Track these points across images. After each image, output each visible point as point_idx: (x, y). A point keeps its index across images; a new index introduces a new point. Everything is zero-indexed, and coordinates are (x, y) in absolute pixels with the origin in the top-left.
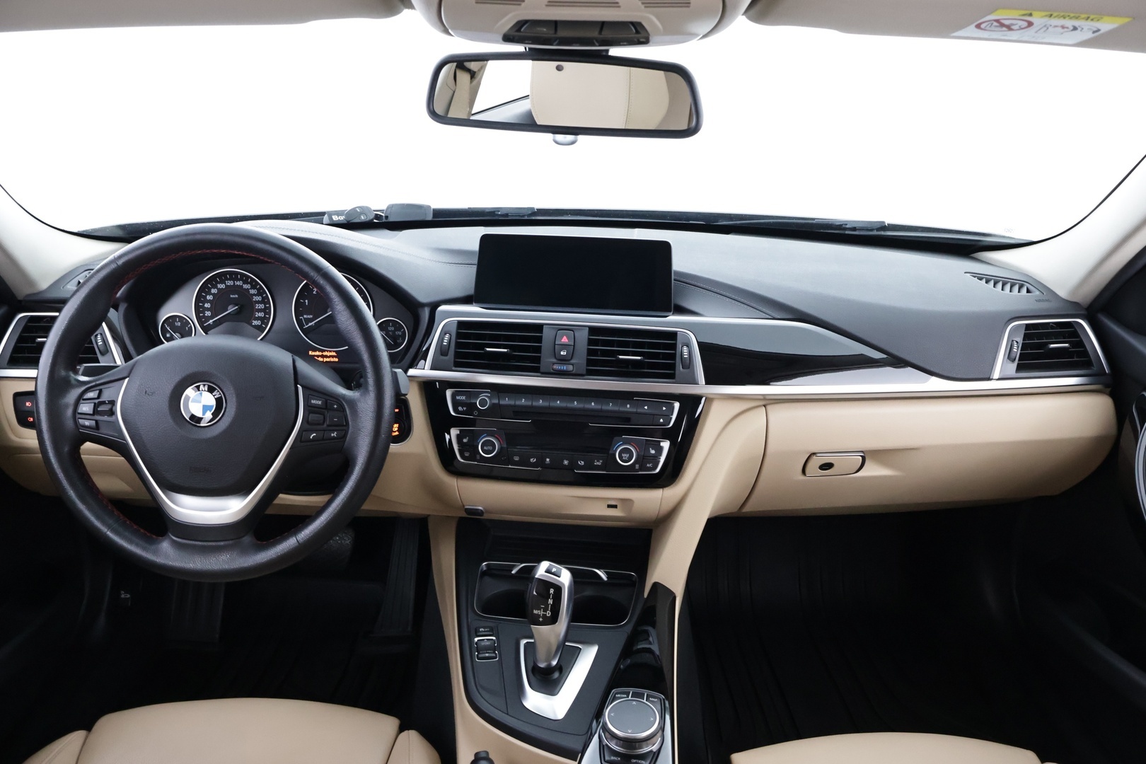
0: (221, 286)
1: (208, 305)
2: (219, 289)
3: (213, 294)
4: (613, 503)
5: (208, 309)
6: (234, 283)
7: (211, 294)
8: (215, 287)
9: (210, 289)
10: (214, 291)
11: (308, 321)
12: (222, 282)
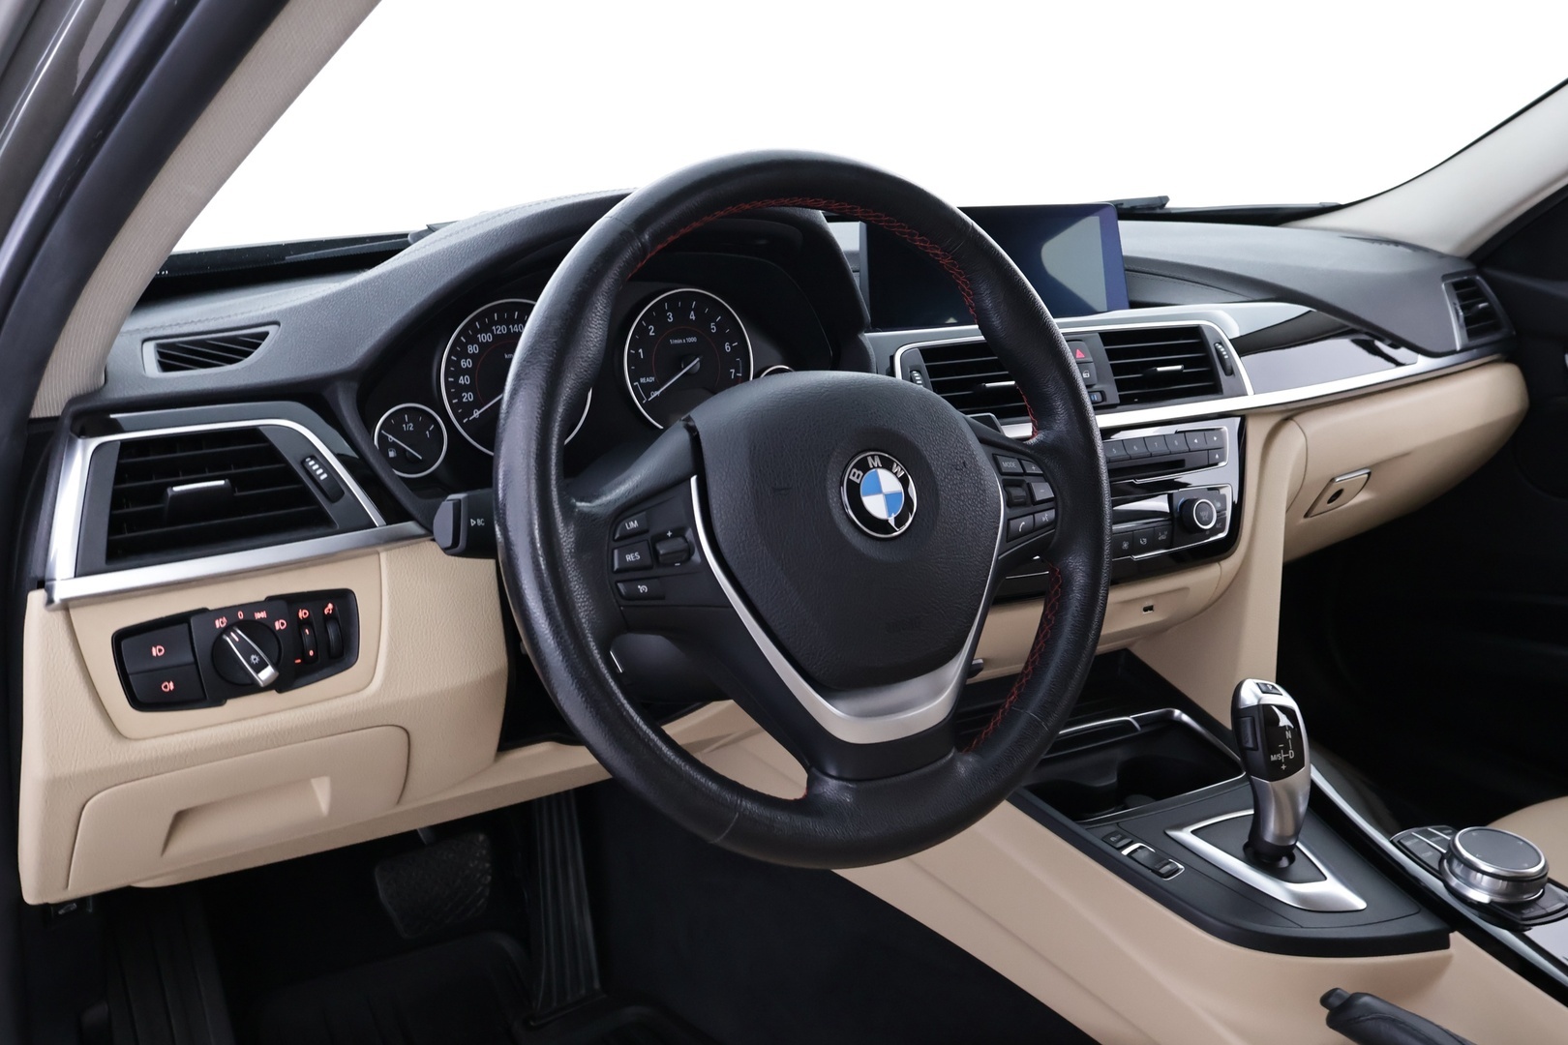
0: (485, 338)
1: (464, 380)
2: (482, 345)
3: (473, 356)
4: (1148, 603)
5: (466, 388)
6: (509, 329)
7: (467, 356)
8: (473, 340)
9: (464, 347)
10: (472, 349)
11: (648, 388)
12: (486, 329)
